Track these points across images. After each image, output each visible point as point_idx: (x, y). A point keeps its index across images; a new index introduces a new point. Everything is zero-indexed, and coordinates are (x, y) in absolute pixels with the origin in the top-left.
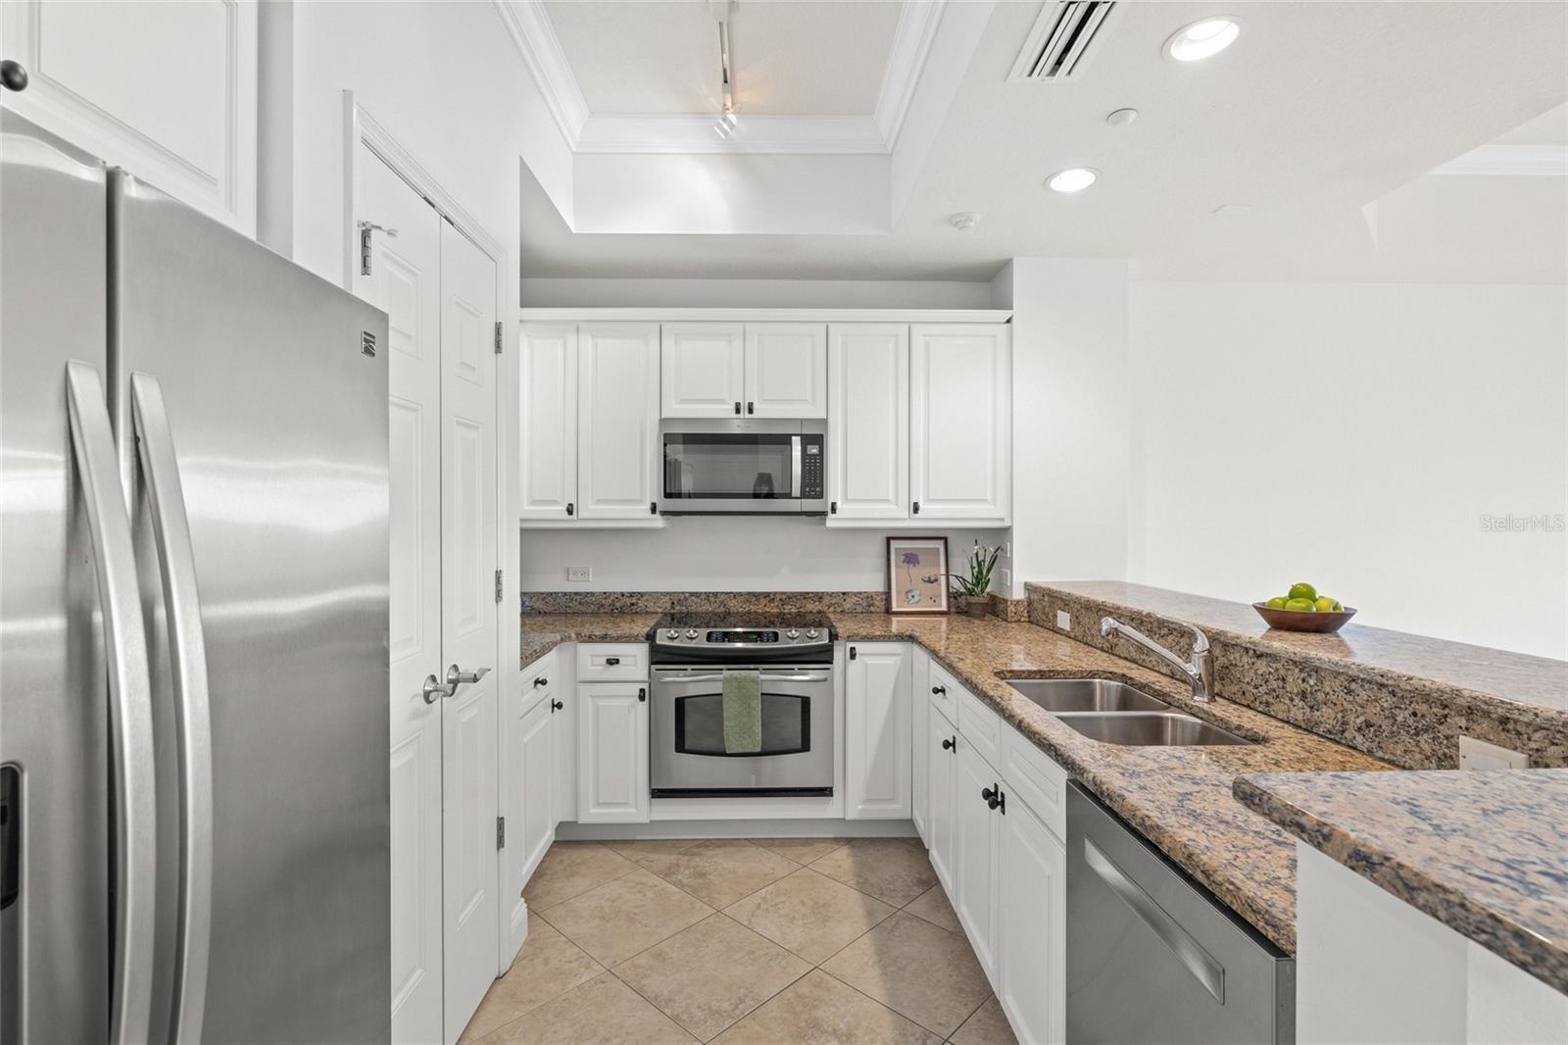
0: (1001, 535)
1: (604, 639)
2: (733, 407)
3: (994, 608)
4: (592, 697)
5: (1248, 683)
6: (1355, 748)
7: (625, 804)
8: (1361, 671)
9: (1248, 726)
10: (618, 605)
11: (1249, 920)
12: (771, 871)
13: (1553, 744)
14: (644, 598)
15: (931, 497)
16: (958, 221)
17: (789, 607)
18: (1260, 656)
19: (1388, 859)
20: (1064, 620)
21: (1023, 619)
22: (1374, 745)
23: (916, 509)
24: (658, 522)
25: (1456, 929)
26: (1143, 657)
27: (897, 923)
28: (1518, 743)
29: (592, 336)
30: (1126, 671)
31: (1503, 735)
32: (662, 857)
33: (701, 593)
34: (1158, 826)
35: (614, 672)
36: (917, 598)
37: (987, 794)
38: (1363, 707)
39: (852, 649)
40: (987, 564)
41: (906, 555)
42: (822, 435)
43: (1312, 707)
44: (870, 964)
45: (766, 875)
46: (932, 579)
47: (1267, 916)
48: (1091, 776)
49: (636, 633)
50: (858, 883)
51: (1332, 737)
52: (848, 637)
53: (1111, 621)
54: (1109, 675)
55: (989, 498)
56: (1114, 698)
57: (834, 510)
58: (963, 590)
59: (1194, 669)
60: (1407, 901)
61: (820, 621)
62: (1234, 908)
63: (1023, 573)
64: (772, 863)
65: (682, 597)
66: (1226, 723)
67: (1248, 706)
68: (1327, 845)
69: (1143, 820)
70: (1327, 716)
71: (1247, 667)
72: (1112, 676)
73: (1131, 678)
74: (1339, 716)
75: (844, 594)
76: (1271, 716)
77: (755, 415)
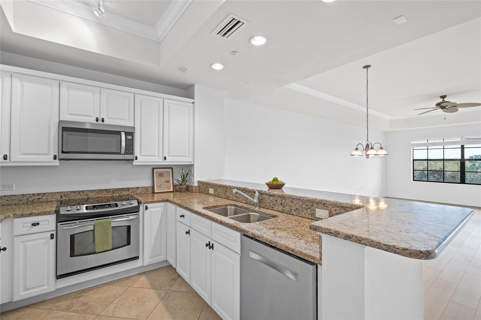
0: (190, 167)
1: (31, 215)
2: (95, 119)
3: (188, 189)
4: (22, 242)
5: (267, 203)
6: (293, 215)
7: (43, 285)
8: (295, 197)
9: (271, 213)
10: (31, 199)
11: (306, 259)
12: (117, 293)
13: (333, 208)
14: (46, 195)
15: (170, 155)
16: (183, 70)
17: (116, 194)
18: (270, 196)
19: (353, 235)
20: (211, 191)
21: (197, 192)
22: (298, 213)
23: (165, 158)
24: (57, 163)
25: (371, 247)
26: (238, 199)
27: (169, 295)
28: (327, 209)
29: (20, 80)
30: (235, 203)
31: (324, 207)
32: (63, 303)
33: (76, 191)
34: (275, 242)
35: (36, 229)
36: (163, 188)
37: (207, 245)
38: (295, 205)
39: (146, 206)
40: (186, 175)
41: (159, 174)
42: (133, 132)
43: (283, 207)
44: (164, 312)
45: (115, 295)
46: (168, 181)
47: (311, 257)
48: (251, 233)
49: (49, 211)
50: (152, 286)
51: (288, 213)
52: (145, 202)
53: (235, 190)
54: (231, 205)
55: (187, 155)
56: (233, 211)
57: (136, 158)
58: (179, 184)
59: (256, 201)
60: (359, 243)
61: (128, 198)
62: (301, 257)
63: (198, 177)
64: (116, 289)
65: (66, 193)
66: (265, 213)
67: (268, 209)
68: (338, 236)
69: (271, 241)
70: (287, 208)
71: (267, 199)
72: (232, 205)
73: (237, 205)
74: (290, 208)
75: (137, 188)
76: (273, 210)
77: (105, 123)
